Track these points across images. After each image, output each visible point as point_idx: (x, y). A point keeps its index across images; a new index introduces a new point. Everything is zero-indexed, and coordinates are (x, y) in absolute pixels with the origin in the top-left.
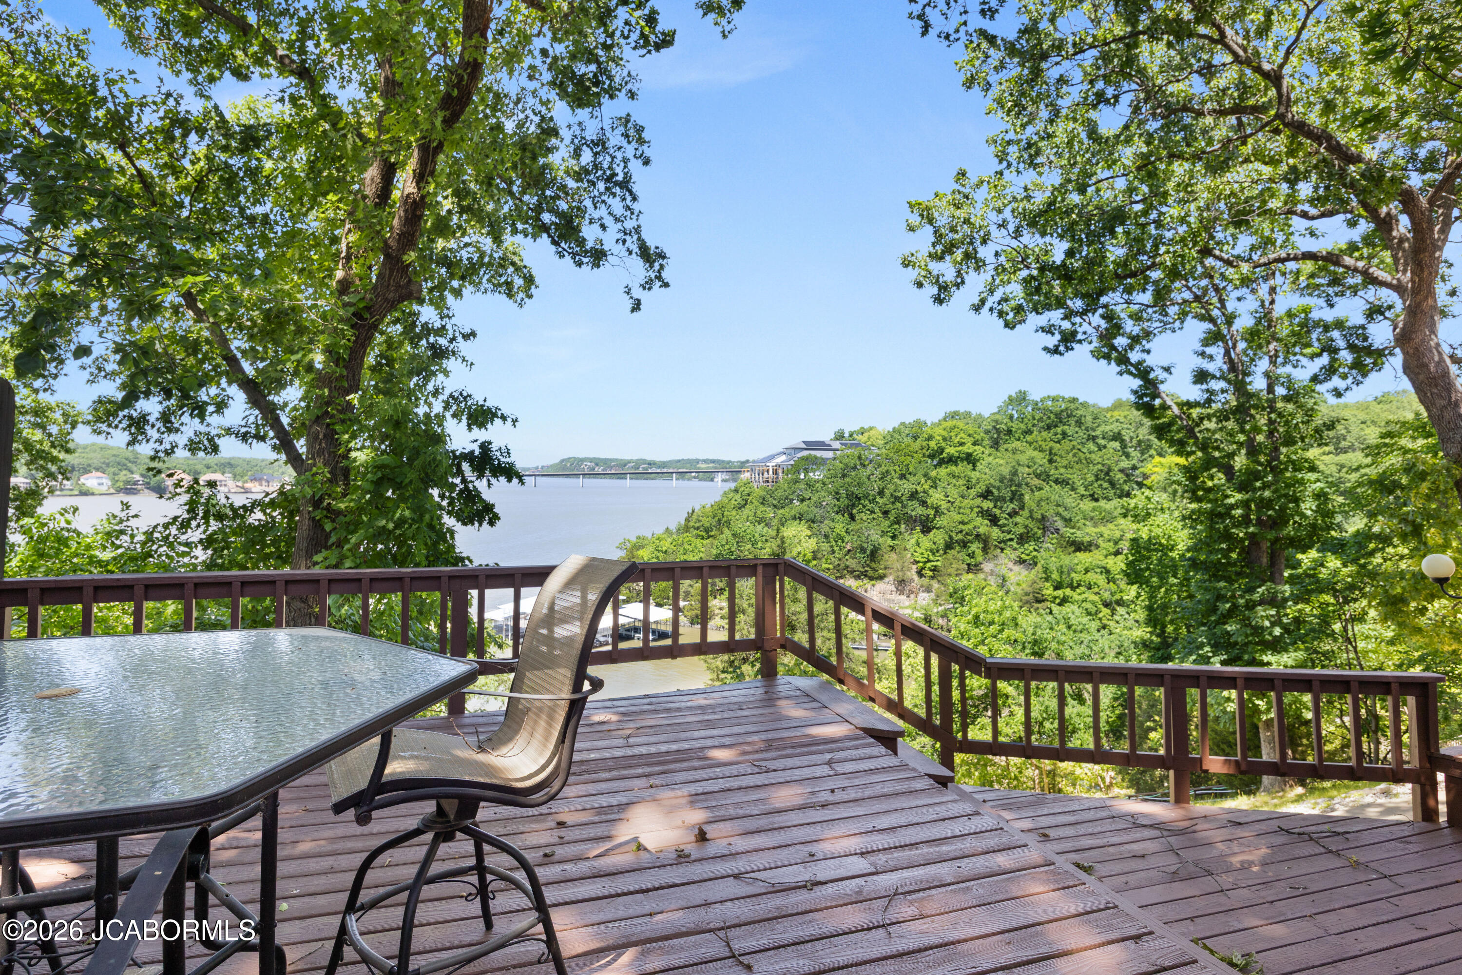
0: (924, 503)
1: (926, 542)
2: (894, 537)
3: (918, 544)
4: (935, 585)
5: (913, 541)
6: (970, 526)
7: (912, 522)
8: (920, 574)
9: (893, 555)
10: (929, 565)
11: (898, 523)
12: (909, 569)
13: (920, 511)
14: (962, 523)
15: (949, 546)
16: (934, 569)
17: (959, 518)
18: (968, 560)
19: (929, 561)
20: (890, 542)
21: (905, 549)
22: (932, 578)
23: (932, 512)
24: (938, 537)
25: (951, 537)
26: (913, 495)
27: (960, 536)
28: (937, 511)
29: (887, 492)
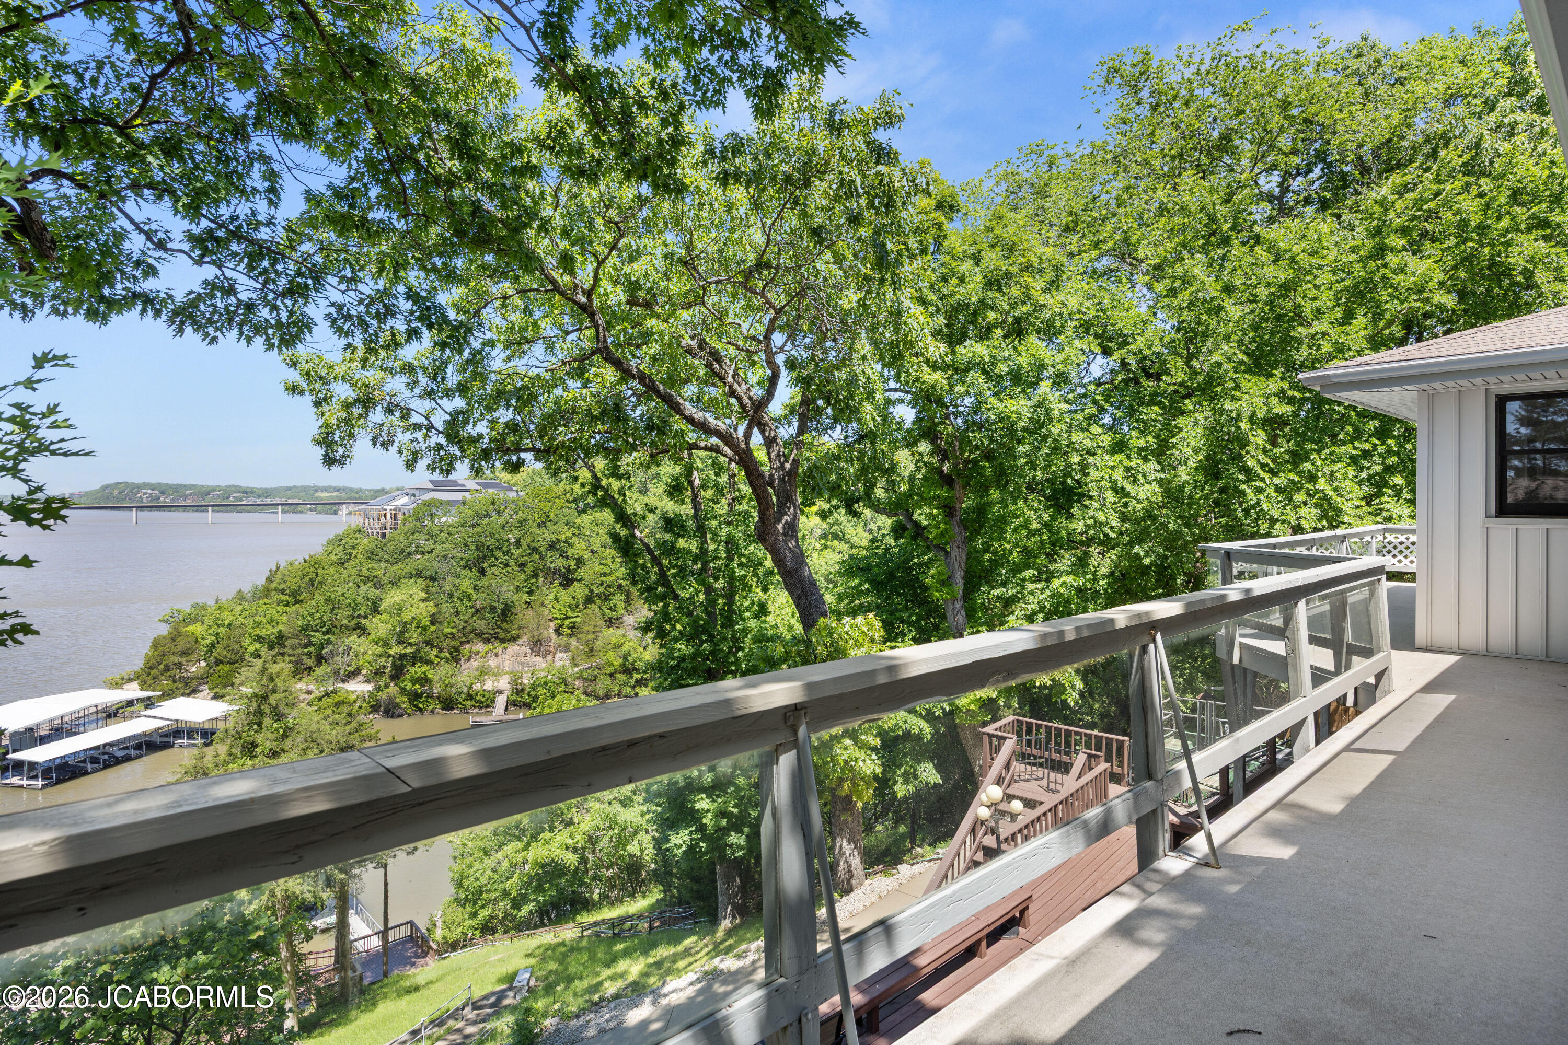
0: (563, 555)
1: (565, 597)
2: (530, 593)
3: (557, 600)
4: (574, 643)
5: (552, 596)
6: (611, 578)
7: (552, 574)
8: (558, 632)
9: (529, 613)
10: (567, 622)
11: (536, 576)
12: (547, 628)
13: (560, 563)
14: (604, 574)
15: (589, 600)
16: (573, 627)
17: (599, 569)
18: (609, 614)
19: (567, 617)
20: (525, 597)
21: (543, 605)
22: (571, 635)
23: (573, 563)
24: (579, 590)
25: (592, 591)
26: (552, 546)
27: (601, 589)
28: (579, 561)
29: (523, 542)
